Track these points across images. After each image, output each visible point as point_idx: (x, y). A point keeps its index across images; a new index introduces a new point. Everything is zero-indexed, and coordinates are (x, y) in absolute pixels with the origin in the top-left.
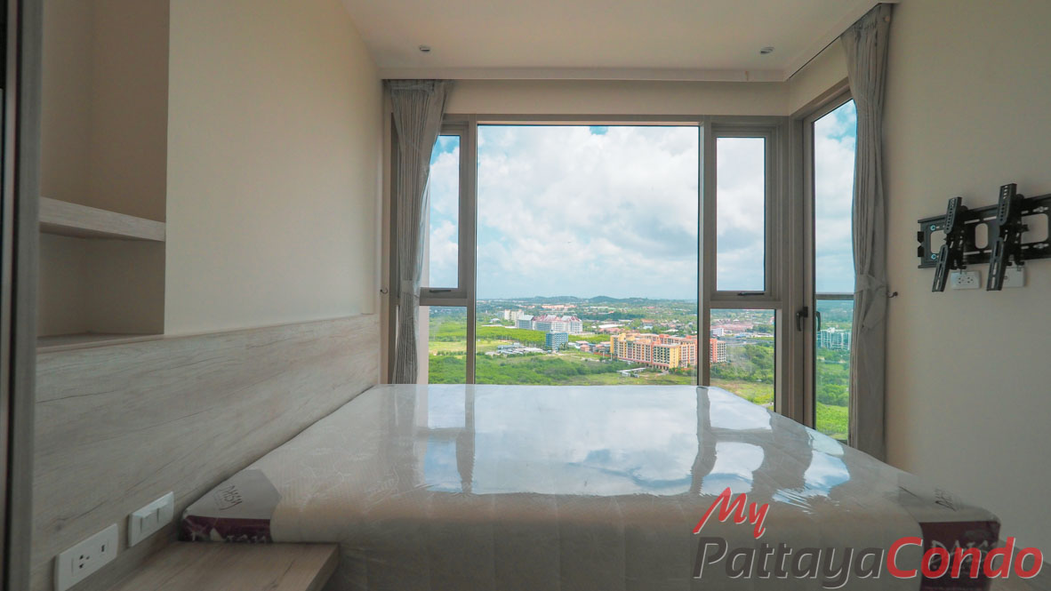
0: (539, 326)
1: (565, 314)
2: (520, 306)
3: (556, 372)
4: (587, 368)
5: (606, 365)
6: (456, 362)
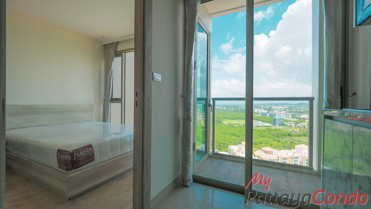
0: (271, 115)
1: (283, 110)
2: (262, 107)
3: (278, 134)
4: (293, 133)
5: (303, 133)
6: (235, 127)
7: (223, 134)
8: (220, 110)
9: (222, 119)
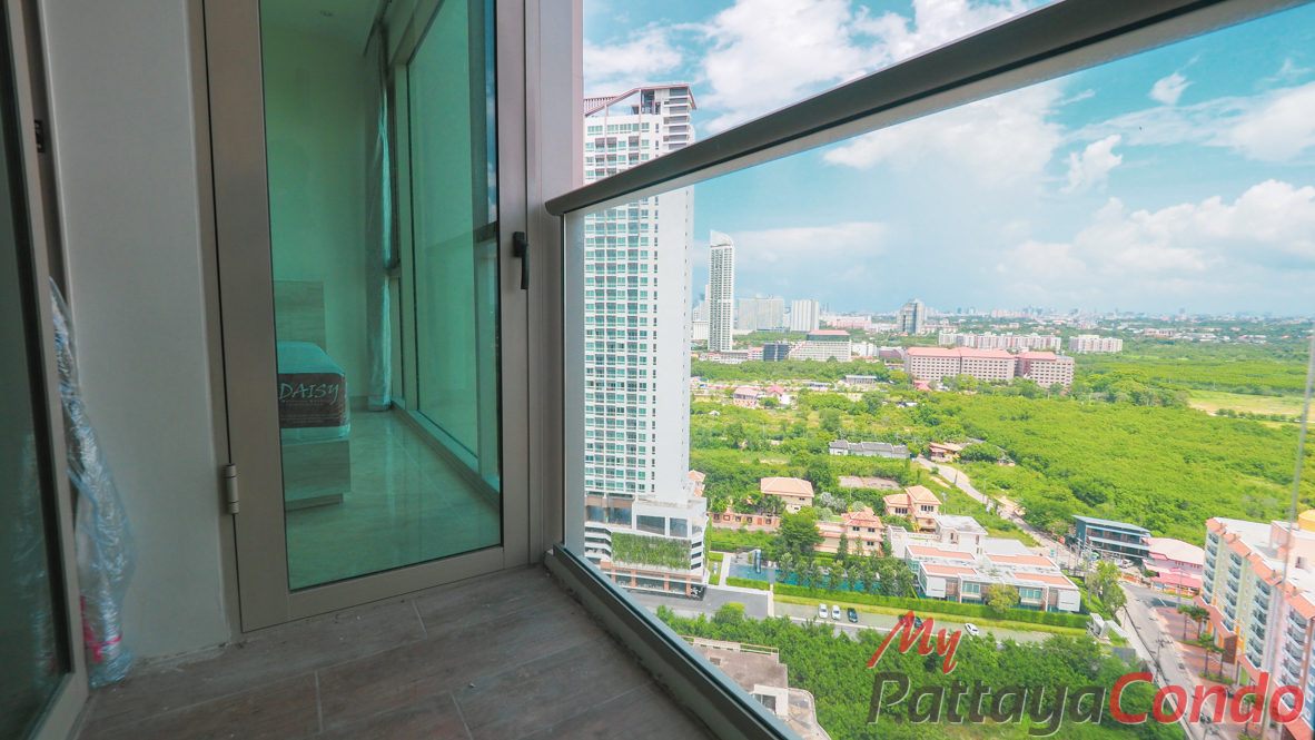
6: (1267, 433)
7: (1179, 458)
8: (1177, 347)
9: (1187, 387)
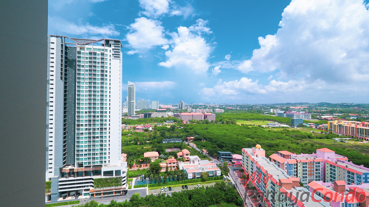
2: (278, 107)
3: (296, 136)
4: (313, 135)
5: (325, 135)
6: (249, 128)
7: (236, 135)
8: (233, 111)
9: (236, 119)
